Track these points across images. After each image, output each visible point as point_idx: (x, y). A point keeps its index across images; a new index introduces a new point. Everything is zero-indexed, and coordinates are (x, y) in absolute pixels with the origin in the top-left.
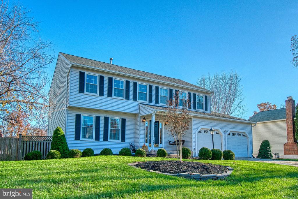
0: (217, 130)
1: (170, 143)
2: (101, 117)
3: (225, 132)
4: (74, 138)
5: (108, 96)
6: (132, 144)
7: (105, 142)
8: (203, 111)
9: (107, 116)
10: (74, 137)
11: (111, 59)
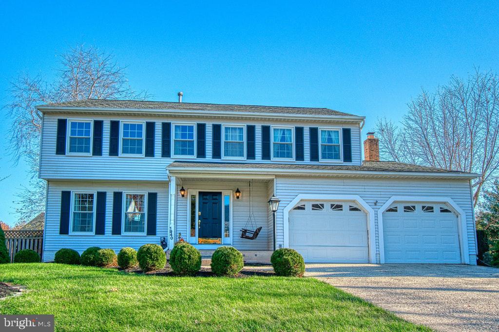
0: (354, 201)
1: (244, 234)
2: (107, 193)
3: (375, 204)
4: (59, 232)
5: (110, 155)
6: (164, 238)
7: (115, 237)
8: (340, 161)
9: (120, 191)
10: (59, 230)
11: (179, 95)
